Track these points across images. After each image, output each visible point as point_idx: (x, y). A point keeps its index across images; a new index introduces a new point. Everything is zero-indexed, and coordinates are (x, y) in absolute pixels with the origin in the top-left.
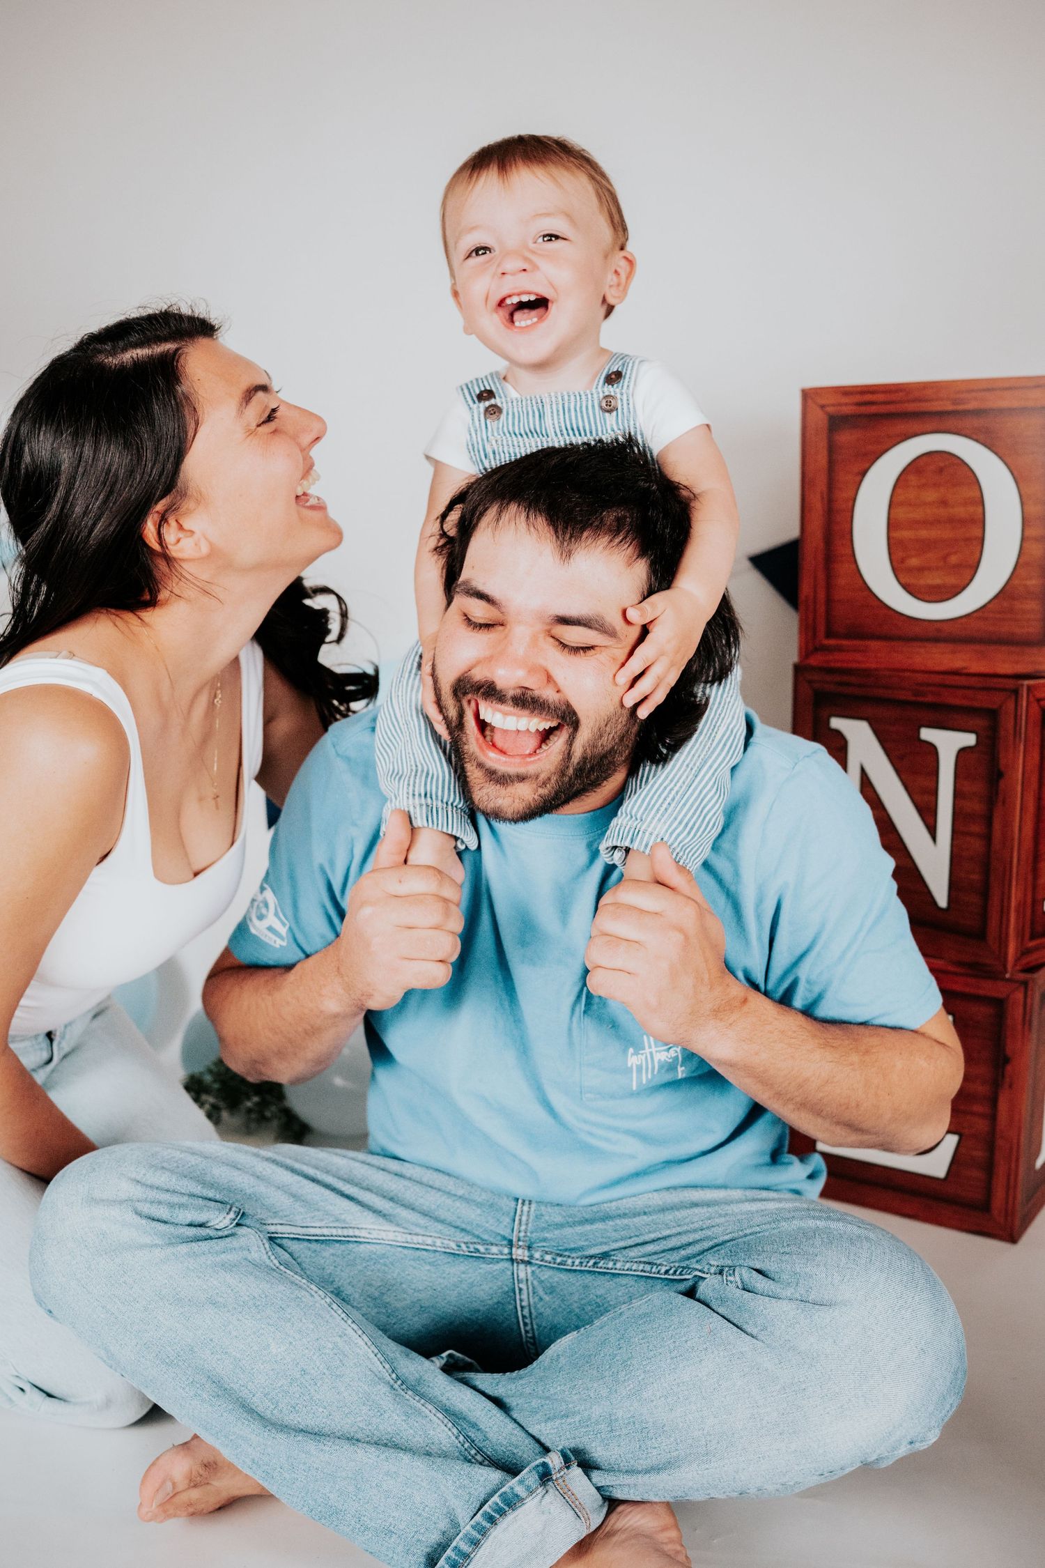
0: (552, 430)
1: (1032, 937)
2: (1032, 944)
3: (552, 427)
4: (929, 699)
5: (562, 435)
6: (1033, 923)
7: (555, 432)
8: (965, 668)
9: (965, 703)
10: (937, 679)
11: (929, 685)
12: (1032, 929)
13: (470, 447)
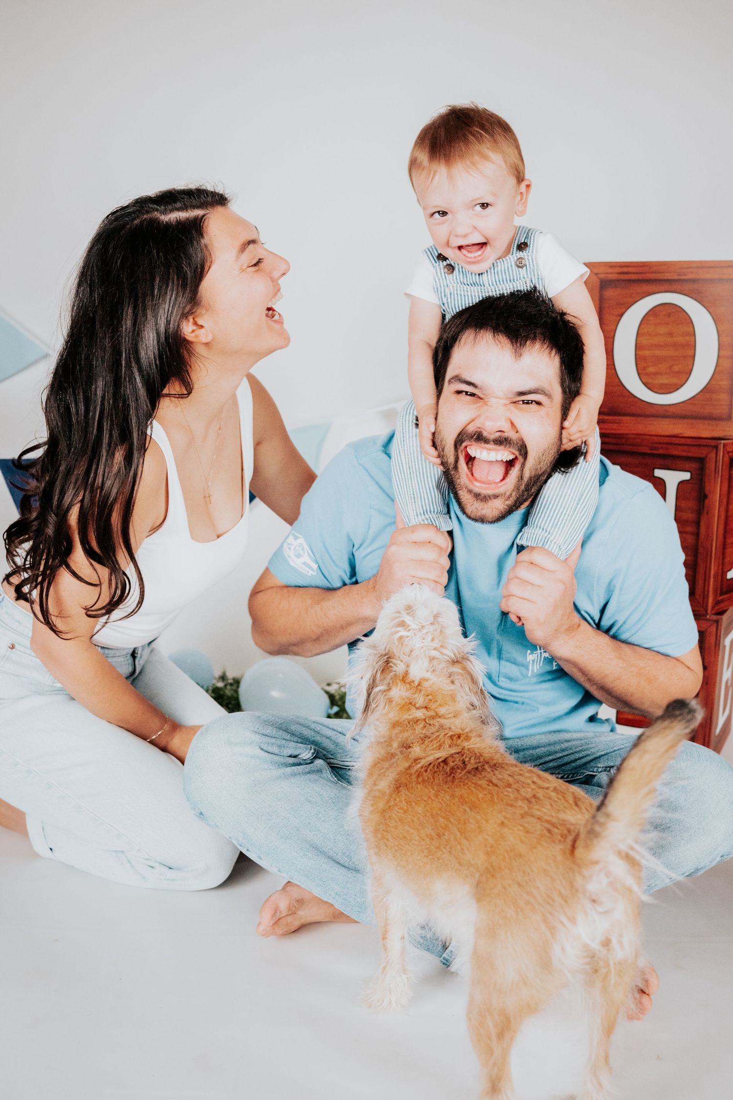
0: (487, 283)
1: (721, 594)
2: (720, 598)
3: (487, 280)
4: (661, 452)
5: (493, 285)
6: (721, 585)
7: (489, 284)
8: (681, 434)
9: (684, 454)
10: (667, 440)
11: (660, 443)
12: (721, 589)
13: (436, 289)
